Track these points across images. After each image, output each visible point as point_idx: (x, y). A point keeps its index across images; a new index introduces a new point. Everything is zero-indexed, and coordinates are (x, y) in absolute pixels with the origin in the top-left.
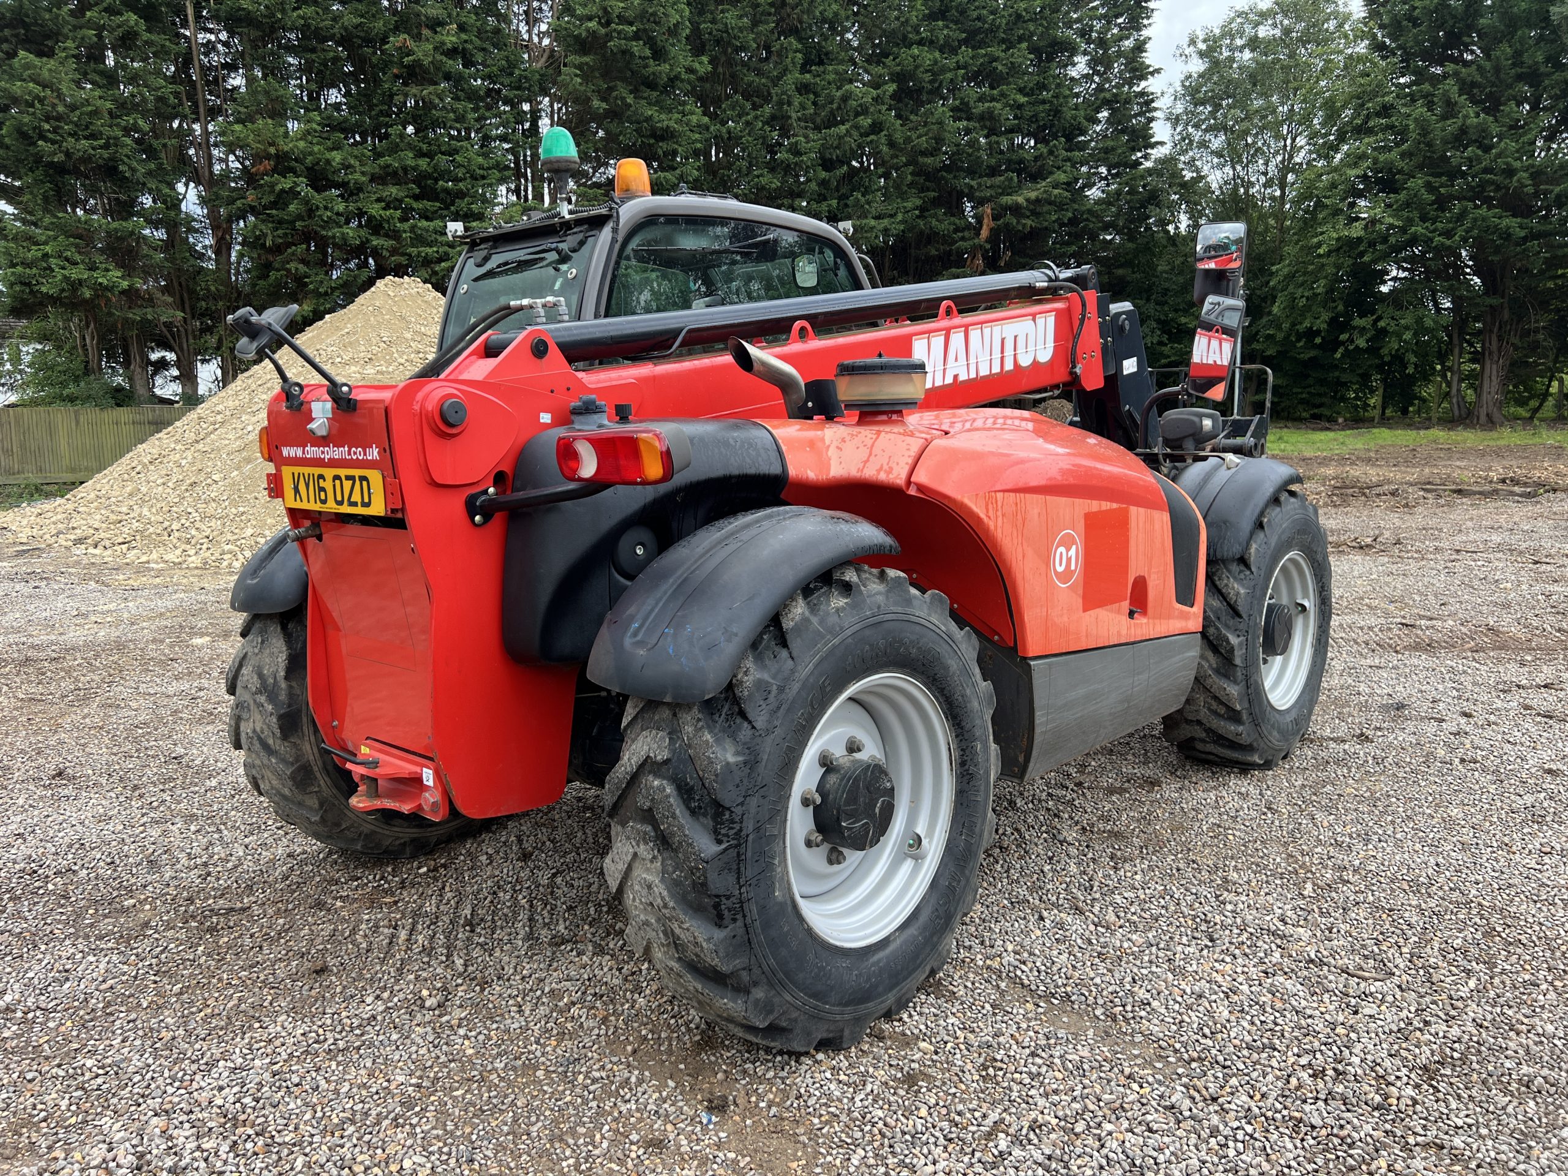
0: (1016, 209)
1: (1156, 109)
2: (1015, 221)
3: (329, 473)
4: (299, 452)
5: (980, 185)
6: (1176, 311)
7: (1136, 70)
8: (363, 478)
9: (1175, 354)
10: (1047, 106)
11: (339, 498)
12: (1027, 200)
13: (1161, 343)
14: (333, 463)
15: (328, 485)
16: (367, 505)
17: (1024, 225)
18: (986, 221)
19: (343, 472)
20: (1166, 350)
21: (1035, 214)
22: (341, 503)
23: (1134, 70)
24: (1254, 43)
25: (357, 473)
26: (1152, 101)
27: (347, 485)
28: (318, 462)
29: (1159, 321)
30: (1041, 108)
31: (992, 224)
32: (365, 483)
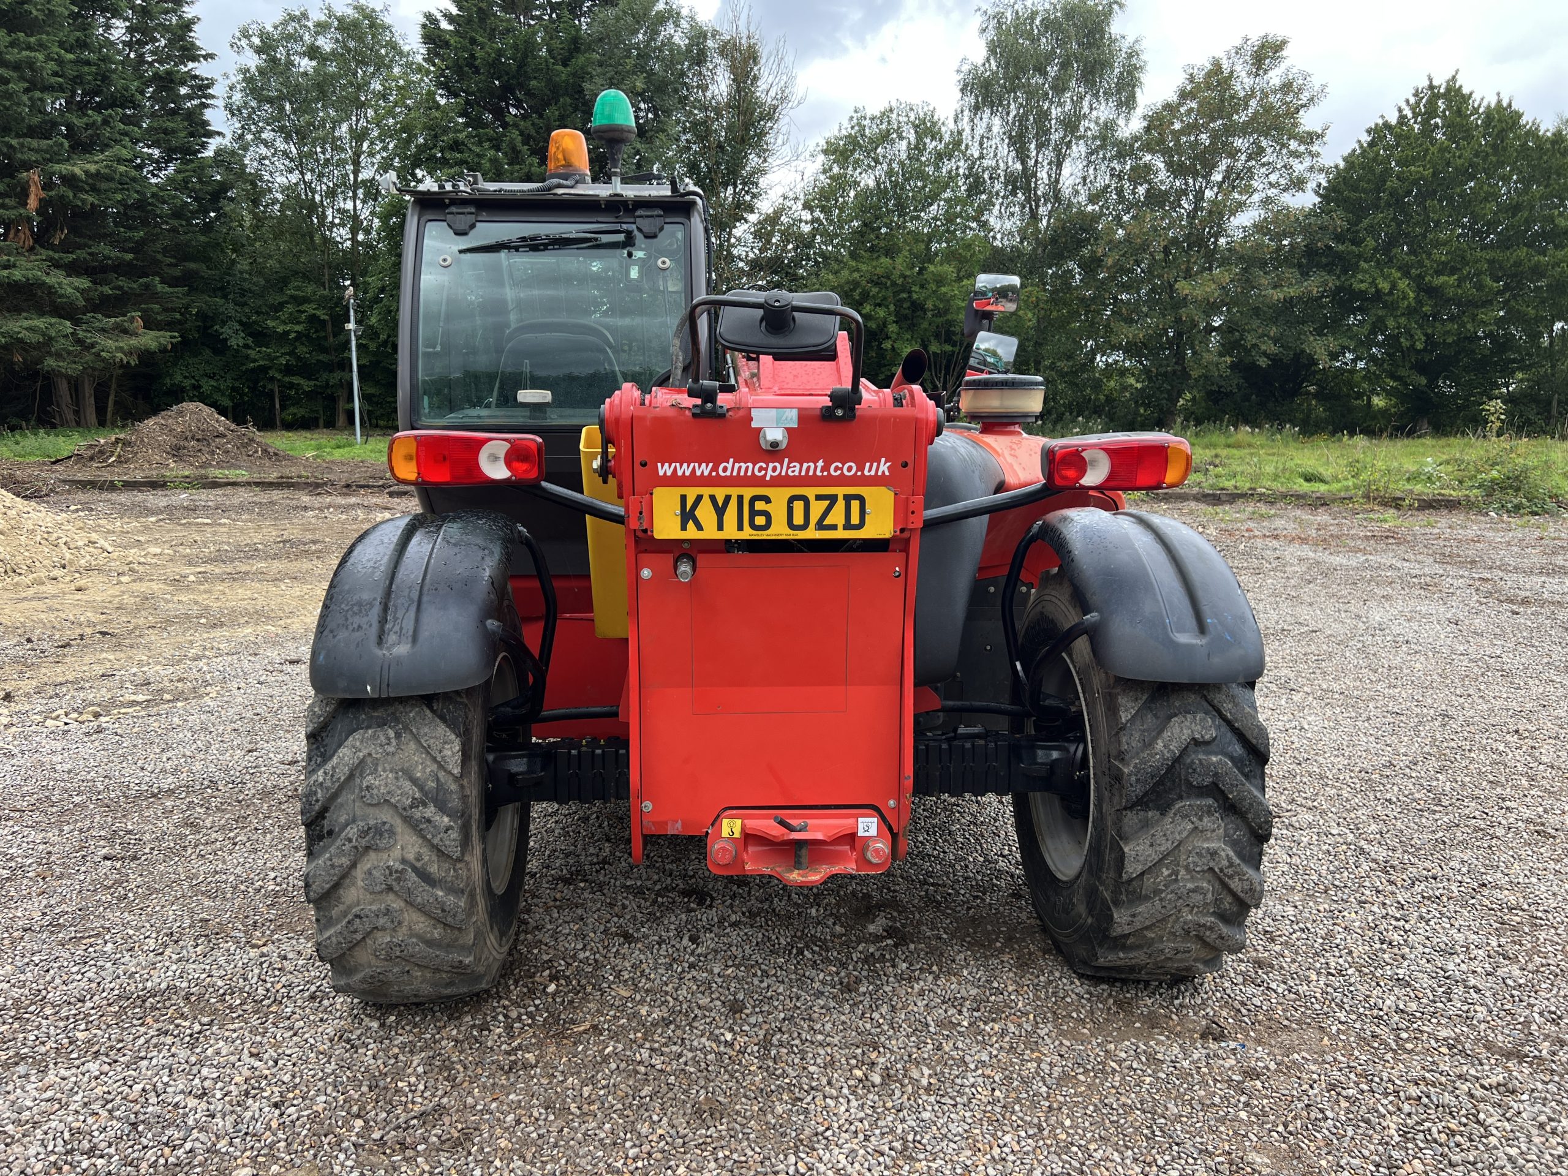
0: (69, 180)
1: (213, 97)
2: (71, 195)
3: (781, 493)
5: (22, 145)
6: (258, 313)
7: (187, 49)
8: (855, 498)
9: (263, 359)
10: (94, 69)
11: (798, 523)
12: (86, 172)
13: (246, 346)
15: (775, 508)
17: (83, 201)
18: (33, 189)
19: (811, 491)
20: (252, 353)
21: (94, 189)
22: (797, 528)
23: (183, 49)
24: (313, 52)
25: (840, 491)
26: (208, 87)
27: (819, 504)
28: (746, 481)
29: (240, 323)
30: (86, 69)
31: (43, 194)
32: (855, 503)
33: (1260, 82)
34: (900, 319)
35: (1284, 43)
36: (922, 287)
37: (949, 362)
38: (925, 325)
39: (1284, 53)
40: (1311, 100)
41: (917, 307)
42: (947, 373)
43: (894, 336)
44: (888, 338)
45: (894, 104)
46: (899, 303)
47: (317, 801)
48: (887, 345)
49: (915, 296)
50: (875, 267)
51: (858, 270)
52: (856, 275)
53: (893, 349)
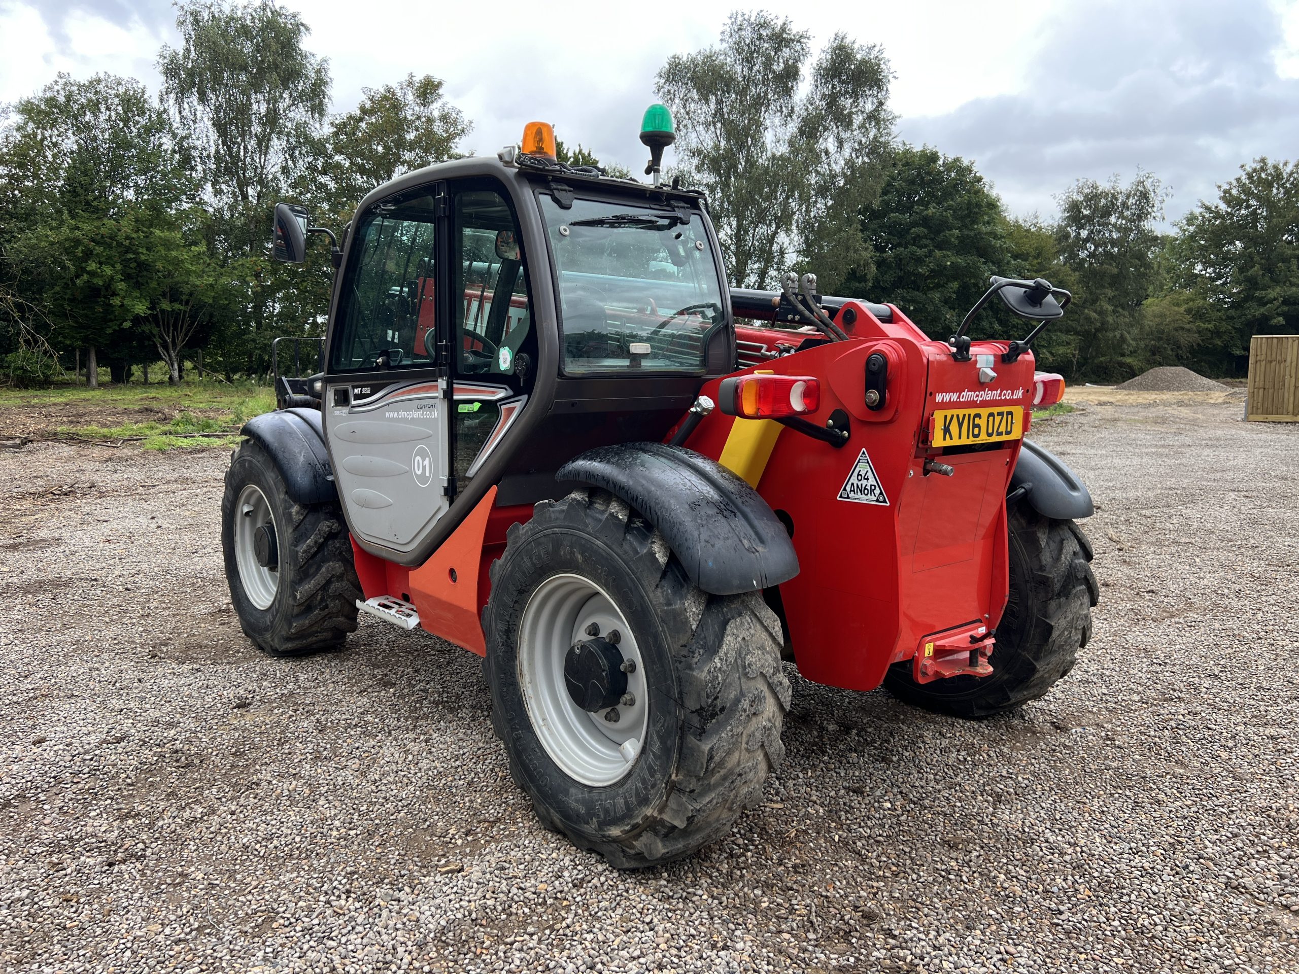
3: (984, 412)
4: (954, 397)
8: (1010, 413)
11: (990, 431)
14: (985, 404)
15: (982, 422)
16: (1008, 433)
19: (995, 410)
22: (989, 435)
25: (1005, 409)
27: (998, 419)
28: (971, 404)
32: (1010, 417)
33: (424, 112)
34: (127, 277)
35: (440, 84)
36: (148, 249)
37: (176, 320)
38: (154, 284)
39: (441, 91)
40: (463, 131)
41: (143, 267)
42: (175, 329)
43: (122, 293)
44: (114, 294)
45: (102, 76)
46: (125, 263)
47: (719, 684)
48: (116, 301)
49: (143, 257)
50: (98, 228)
51: (77, 228)
52: (77, 233)
53: (122, 305)
